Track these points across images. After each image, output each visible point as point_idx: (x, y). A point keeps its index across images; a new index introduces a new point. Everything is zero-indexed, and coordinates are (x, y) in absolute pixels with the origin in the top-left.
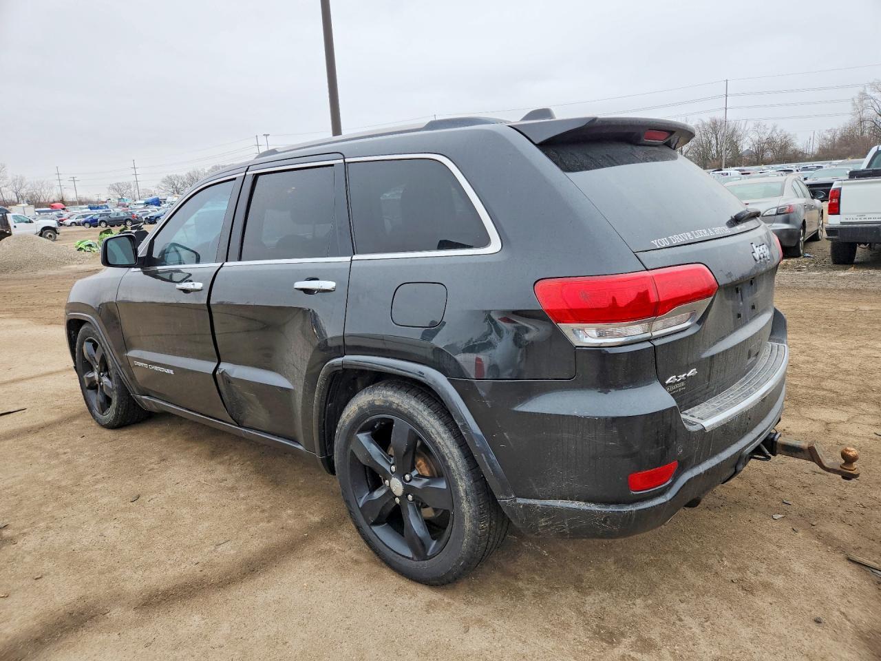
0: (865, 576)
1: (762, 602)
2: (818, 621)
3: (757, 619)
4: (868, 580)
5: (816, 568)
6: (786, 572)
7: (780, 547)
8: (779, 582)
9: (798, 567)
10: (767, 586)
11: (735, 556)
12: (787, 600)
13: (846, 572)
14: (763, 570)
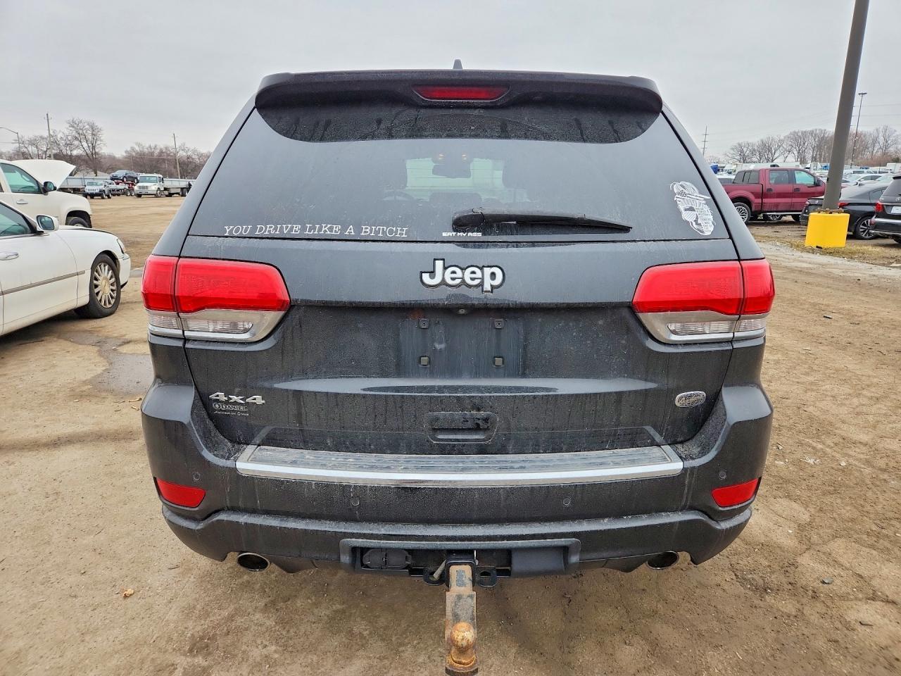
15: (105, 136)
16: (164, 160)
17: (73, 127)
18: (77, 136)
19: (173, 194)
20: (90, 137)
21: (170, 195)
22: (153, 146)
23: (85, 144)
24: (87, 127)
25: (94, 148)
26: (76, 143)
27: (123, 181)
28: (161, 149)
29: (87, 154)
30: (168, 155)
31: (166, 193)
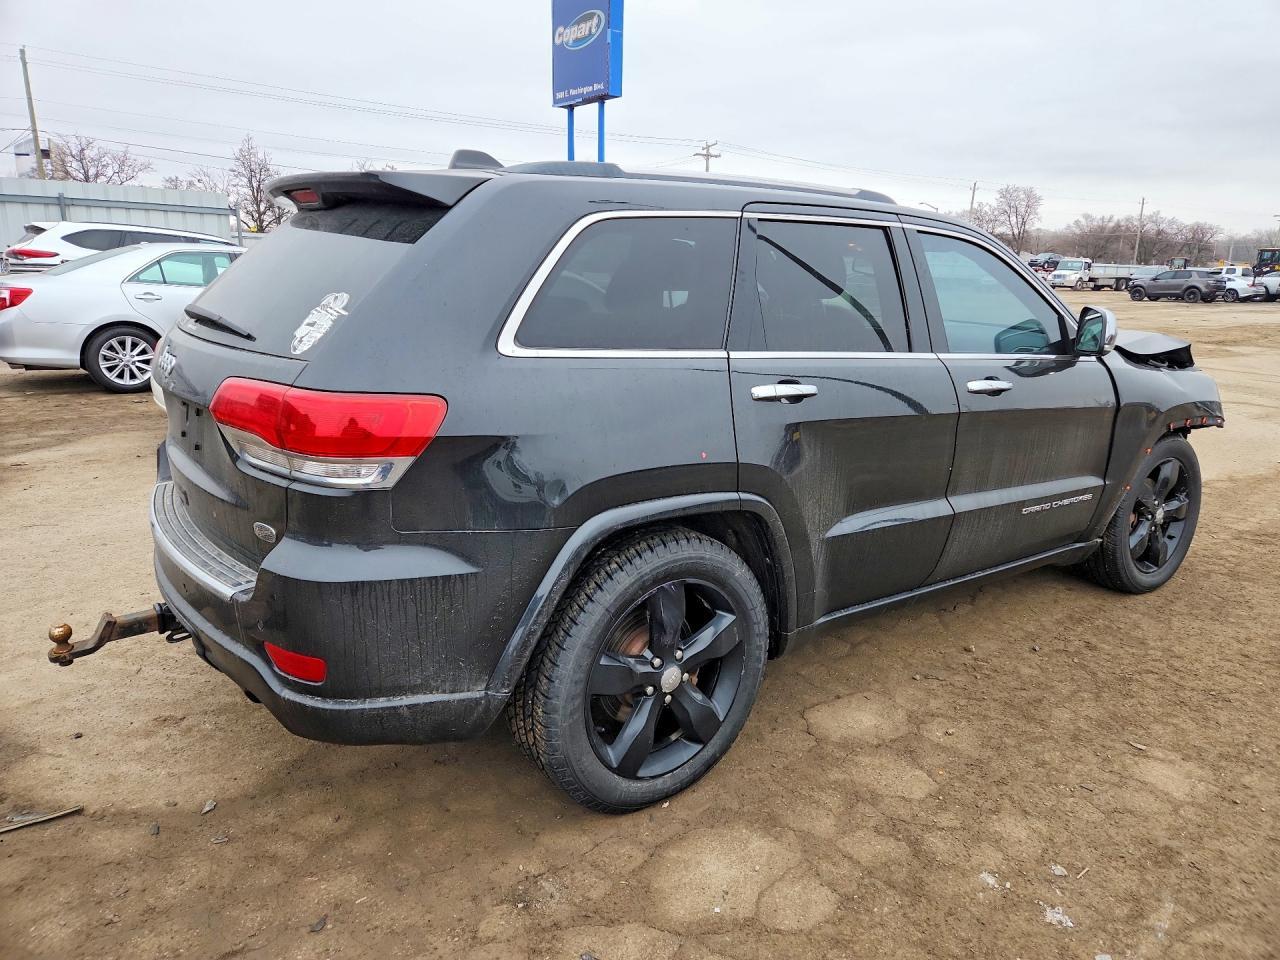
0: (52, 804)
1: (141, 720)
2: (79, 736)
3: (135, 707)
4: (47, 802)
5: (113, 779)
6: (141, 756)
7: (170, 775)
8: (141, 745)
9: (135, 768)
10: (148, 734)
11: (207, 737)
12: (119, 735)
13: (75, 795)
14: (166, 743)
15: (1042, 209)
16: (1118, 238)
17: (1004, 197)
18: (1007, 208)
19: (1103, 286)
20: (1022, 210)
21: (1098, 288)
22: (1107, 217)
23: (1013, 219)
24: (1022, 196)
25: (1024, 223)
26: (1002, 218)
27: (1043, 267)
28: (1118, 221)
29: (1013, 235)
30: (1128, 229)
31: (1092, 284)
